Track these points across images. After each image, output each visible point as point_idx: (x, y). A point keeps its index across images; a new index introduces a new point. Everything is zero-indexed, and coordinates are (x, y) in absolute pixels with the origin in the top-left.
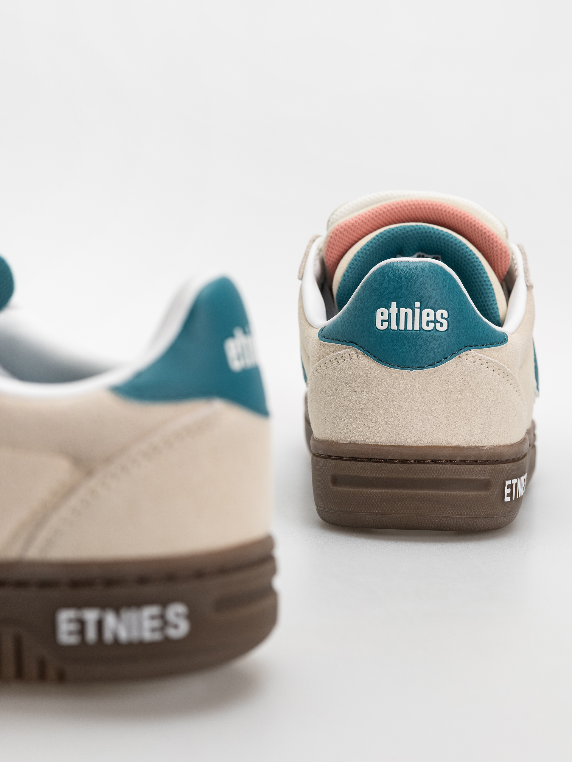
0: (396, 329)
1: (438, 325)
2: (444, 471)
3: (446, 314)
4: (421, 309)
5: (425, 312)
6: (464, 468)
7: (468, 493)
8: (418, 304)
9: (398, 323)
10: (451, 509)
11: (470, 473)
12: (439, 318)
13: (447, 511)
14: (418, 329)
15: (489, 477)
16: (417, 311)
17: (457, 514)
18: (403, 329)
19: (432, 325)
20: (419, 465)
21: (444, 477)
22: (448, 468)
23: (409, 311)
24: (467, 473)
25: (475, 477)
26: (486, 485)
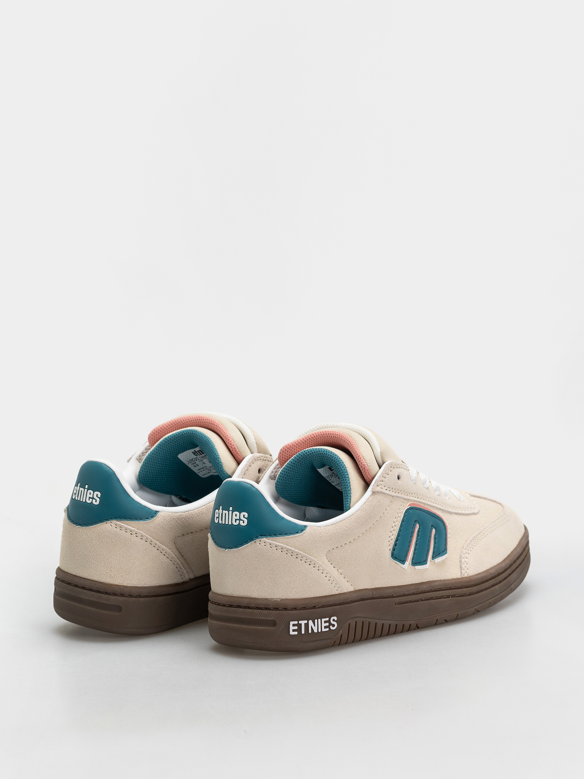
0: (221, 523)
1: (241, 522)
2: (244, 613)
3: (246, 515)
4: (233, 511)
5: (235, 513)
6: (255, 612)
7: (258, 628)
8: (231, 509)
9: (222, 520)
10: (248, 637)
11: (260, 615)
12: (242, 518)
13: (246, 638)
14: (231, 524)
15: (274, 619)
16: (231, 512)
17: (252, 640)
18: (224, 523)
19: (238, 521)
20: (231, 608)
21: (244, 616)
22: (246, 611)
23: (227, 512)
24: (258, 615)
25: (263, 618)
26: (274, 623)
